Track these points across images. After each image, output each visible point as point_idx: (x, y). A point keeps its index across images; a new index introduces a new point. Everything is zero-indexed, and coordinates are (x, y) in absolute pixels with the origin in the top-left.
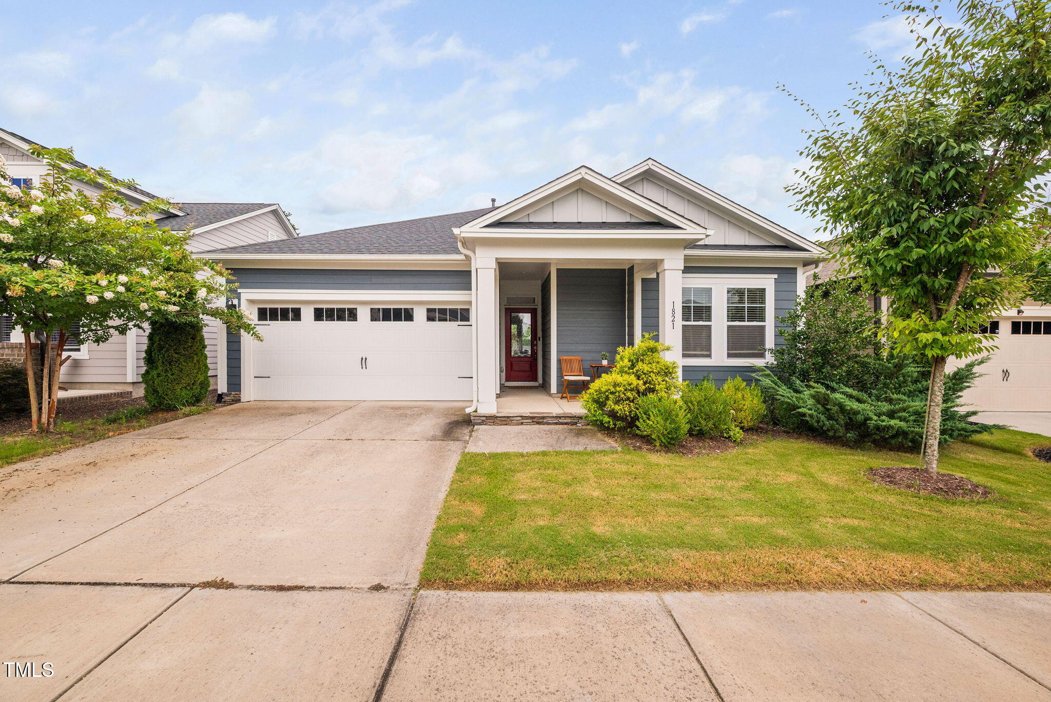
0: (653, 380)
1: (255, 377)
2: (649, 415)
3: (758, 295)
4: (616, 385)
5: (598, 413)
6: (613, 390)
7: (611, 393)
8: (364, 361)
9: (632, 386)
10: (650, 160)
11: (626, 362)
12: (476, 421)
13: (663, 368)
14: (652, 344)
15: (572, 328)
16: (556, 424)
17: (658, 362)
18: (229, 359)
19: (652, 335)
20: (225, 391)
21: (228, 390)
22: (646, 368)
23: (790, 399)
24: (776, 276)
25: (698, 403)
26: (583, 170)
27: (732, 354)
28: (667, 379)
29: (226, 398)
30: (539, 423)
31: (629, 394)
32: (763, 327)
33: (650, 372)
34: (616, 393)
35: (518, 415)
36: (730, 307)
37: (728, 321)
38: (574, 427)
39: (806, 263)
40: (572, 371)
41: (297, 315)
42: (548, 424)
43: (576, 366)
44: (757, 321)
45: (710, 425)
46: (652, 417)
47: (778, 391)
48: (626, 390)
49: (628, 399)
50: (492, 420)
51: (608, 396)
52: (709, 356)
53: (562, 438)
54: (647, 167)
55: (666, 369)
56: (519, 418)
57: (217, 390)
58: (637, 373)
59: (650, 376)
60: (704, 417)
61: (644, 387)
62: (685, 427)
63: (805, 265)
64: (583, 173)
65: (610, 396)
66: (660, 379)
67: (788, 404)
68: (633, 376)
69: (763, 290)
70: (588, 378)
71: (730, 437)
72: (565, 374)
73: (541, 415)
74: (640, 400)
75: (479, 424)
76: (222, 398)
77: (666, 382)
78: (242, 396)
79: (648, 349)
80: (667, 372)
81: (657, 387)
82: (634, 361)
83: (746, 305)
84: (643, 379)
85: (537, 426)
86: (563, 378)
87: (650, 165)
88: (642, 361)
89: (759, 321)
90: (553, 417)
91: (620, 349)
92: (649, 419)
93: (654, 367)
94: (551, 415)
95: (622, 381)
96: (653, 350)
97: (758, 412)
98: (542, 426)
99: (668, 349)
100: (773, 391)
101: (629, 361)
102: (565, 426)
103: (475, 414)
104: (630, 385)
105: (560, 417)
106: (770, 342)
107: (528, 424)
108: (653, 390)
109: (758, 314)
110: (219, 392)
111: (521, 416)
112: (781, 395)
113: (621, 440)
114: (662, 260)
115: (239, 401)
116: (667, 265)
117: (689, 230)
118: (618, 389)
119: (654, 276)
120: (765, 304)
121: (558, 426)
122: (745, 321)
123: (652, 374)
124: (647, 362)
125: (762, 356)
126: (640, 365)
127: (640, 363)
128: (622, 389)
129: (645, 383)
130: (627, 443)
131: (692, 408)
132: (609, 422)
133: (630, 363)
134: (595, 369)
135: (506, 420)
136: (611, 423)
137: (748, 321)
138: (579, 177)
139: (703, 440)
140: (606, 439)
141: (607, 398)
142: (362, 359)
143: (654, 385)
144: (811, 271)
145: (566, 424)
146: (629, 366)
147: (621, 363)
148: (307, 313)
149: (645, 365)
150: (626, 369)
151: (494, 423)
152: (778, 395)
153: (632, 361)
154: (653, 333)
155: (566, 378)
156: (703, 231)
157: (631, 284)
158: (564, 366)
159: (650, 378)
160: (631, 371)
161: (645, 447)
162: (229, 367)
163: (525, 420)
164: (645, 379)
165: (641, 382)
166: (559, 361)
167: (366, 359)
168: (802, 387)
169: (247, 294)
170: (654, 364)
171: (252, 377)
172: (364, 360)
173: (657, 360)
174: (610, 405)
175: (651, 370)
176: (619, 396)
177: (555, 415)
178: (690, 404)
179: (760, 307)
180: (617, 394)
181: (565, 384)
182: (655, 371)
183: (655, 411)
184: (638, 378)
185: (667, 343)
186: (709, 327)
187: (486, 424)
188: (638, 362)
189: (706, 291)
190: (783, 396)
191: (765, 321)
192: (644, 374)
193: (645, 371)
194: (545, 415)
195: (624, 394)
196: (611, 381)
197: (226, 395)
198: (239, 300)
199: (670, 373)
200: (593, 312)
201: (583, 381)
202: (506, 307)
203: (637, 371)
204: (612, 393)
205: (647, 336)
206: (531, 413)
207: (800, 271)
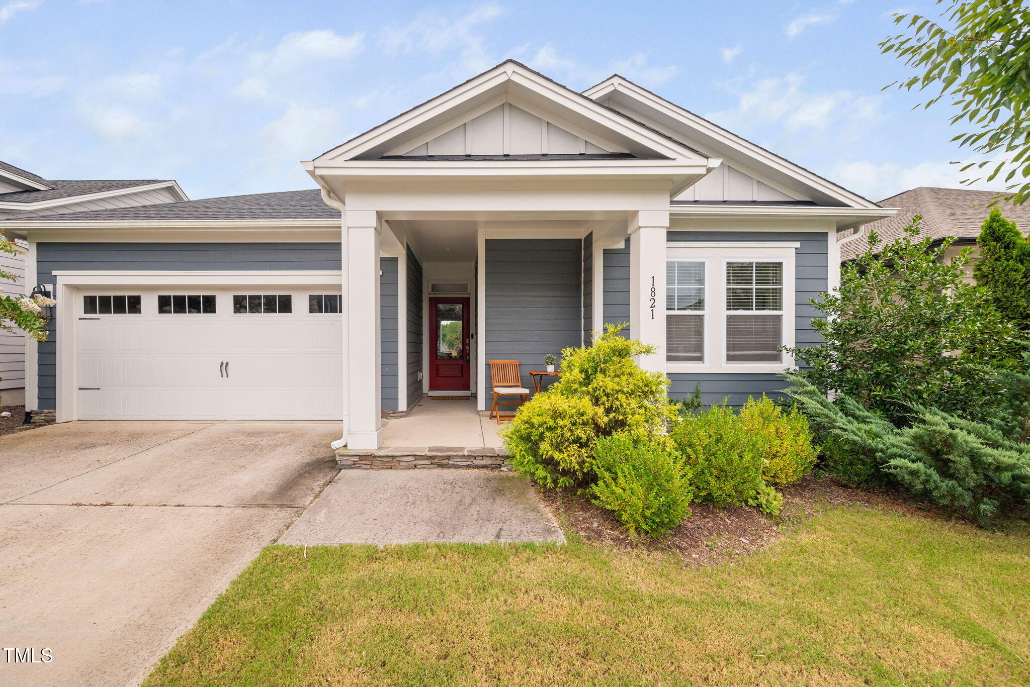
0: (621, 406)
1: (80, 389)
2: (616, 473)
3: (770, 272)
4: (557, 415)
5: (526, 460)
6: (551, 423)
7: (547, 428)
8: (224, 367)
9: (585, 418)
10: (616, 78)
11: (577, 374)
12: (344, 463)
13: (641, 385)
14: (620, 342)
15: (507, 321)
16: (468, 467)
17: (630, 374)
18: (40, 365)
19: (620, 327)
20: (35, 407)
21: (40, 406)
22: (610, 384)
23: (856, 435)
24: (798, 245)
25: (704, 448)
26: (510, 68)
27: (734, 356)
28: (646, 403)
29: (36, 418)
30: (441, 466)
31: (579, 432)
32: (779, 318)
33: (617, 392)
34: (556, 428)
35: (408, 453)
36: (730, 289)
37: (728, 309)
38: (496, 473)
39: (841, 227)
40: (505, 380)
41: (134, 305)
42: (456, 467)
43: (511, 373)
44: (769, 309)
45: (728, 487)
46: (621, 480)
47: (835, 421)
48: (574, 424)
49: (578, 441)
50: (367, 460)
51: (543, 433)
52: (700, 359)
53: (468, 500)
54: (611, 89)
55: (645, 386)
56: (410, 458)
57: (24, 406)
58: (595, 392)
59: (617, 399)
60: (715, 472)
61: (606, 419)
62: (685, 498)
63: (839, 229)
64: (509, 72)
65: (547, 434)
66: (634, 403)
67: (854, 443)
68: (587, 398)
69: (780, 265)
70: (527, 391)
71: (759, 506)
72: (495, 384)
73: (445, 454)
74: (600, 443)
75: (349, 467)
76: (31, 418)
77: (646, 408)
78: (57, 414)
79: (614, 352)
80: (646, 391)
81: (630, 419)
82: (590, 371)
83: (754, 287)
84: (603, 404)
85: (438, 471)
86: (492, 390)
87: (616, 84)
88: (603, 372)
89: (773, 309)
90: (464, 456)
91: (568, 351)
92: (614, 479)
93: (624, 384)
94: (460, 454)
95: (567, 408)
96: (622, 353)
97: (806, 459)
98: (446, 471)
99: (648, 351)
100: (826, 420)
101: (581, 372)
102: (482, 471)
103: (344, 452)
104: (582, 415)
105: (475, 457)
106: (788, 338)
107: (424, 467)
108: (621, 424)
109: (771, 299)
110: (28, 409)
111: (414, 456)
112: (841, 428)
113: (566, 511)
114: (635, 213)
115: (52, 421)
116: (642, 220)
117: (680, 161)
118: (560, 422)
119: (621, 245)
120: (781, 284)
121: (471, 470)
122: (752, 309)
123: (620, 396)
124: (612, 374)
125: (776, 358)
126: (599, 380)
127: (600, 376)
128: (566, 422)
129: (608, 411)
130: (577, 519)
131: (693, 456)
132: (545, 478)
133: (583, 376)
134: (538, 378)
135: (390, 462)
136: (549, 480)
137: (756, 309)
138: (503, 79)
139: (713, 513)
140: (542, 506)
141: (542, 437)
142: (222, 364)
143: (625, 414)
144: (849, 237)
145: (484, 467)
146: (581, 380)
147: (568, 374)
148: (150, 303)
149: (608, 379)
150: (575, 386)
151: (372, 466)
152: (834, 427)
153: (587, 371)
154: (621, 324)
155: (496, 390)
156: (703, 161)
157: (589, 258)
158: (494, 373)
159: (618, 403)
160: (584, 389)
161: (610, 533)
162: (41, 375)
163: (417, 461)
164: (608, 405)
165: (600, 410)
166: (488, 366)
167: (227, 364)
168: (858, 409)
169: (65, 277)
170: (624, 378)
171: (75, 387)
172: (224, 365)
173: (628, 371)
174: (545, 448)
175: (617, 388)
176: (562, 435)
177: (466, 453)
178: (689, 450)
179: (773, 289)
180: (559, 431)
181: (495, 397)
182: (625, 390)
183: (627, 468)
184: (596, 401)
185: (645, 342)
186: (701, 318)
187: (359, 468)
188: (595, 372)
189: (695, 267)
190: (845, 430)
191: (780, 309)
192: (607, 395)
193: (608, 391)
194: (451, 453)
195: (572, 431)
196: (547, 407)
197: (37, 413)
198: (55, 285)
199: (652, 393)
200: (536, 299)
201: (521, 395)
202: (430, 296)
203: (595, 390)
204: (550, 429)
205: (611, 328)
206: (431, 450)
207: (832, 238)
